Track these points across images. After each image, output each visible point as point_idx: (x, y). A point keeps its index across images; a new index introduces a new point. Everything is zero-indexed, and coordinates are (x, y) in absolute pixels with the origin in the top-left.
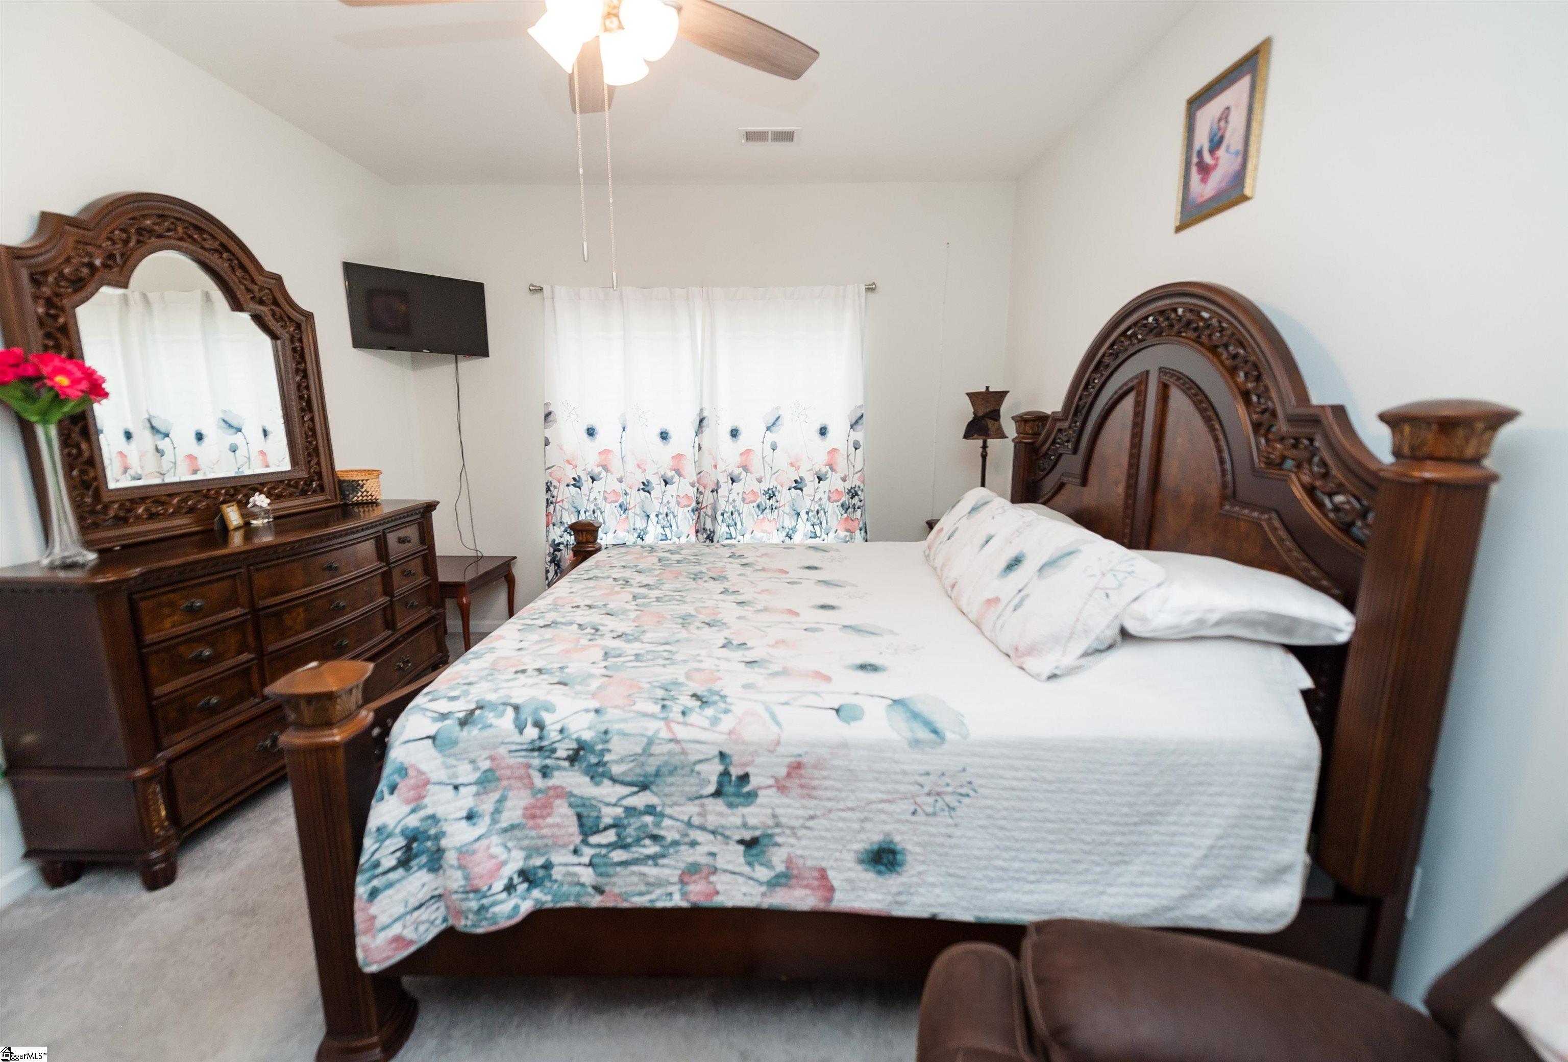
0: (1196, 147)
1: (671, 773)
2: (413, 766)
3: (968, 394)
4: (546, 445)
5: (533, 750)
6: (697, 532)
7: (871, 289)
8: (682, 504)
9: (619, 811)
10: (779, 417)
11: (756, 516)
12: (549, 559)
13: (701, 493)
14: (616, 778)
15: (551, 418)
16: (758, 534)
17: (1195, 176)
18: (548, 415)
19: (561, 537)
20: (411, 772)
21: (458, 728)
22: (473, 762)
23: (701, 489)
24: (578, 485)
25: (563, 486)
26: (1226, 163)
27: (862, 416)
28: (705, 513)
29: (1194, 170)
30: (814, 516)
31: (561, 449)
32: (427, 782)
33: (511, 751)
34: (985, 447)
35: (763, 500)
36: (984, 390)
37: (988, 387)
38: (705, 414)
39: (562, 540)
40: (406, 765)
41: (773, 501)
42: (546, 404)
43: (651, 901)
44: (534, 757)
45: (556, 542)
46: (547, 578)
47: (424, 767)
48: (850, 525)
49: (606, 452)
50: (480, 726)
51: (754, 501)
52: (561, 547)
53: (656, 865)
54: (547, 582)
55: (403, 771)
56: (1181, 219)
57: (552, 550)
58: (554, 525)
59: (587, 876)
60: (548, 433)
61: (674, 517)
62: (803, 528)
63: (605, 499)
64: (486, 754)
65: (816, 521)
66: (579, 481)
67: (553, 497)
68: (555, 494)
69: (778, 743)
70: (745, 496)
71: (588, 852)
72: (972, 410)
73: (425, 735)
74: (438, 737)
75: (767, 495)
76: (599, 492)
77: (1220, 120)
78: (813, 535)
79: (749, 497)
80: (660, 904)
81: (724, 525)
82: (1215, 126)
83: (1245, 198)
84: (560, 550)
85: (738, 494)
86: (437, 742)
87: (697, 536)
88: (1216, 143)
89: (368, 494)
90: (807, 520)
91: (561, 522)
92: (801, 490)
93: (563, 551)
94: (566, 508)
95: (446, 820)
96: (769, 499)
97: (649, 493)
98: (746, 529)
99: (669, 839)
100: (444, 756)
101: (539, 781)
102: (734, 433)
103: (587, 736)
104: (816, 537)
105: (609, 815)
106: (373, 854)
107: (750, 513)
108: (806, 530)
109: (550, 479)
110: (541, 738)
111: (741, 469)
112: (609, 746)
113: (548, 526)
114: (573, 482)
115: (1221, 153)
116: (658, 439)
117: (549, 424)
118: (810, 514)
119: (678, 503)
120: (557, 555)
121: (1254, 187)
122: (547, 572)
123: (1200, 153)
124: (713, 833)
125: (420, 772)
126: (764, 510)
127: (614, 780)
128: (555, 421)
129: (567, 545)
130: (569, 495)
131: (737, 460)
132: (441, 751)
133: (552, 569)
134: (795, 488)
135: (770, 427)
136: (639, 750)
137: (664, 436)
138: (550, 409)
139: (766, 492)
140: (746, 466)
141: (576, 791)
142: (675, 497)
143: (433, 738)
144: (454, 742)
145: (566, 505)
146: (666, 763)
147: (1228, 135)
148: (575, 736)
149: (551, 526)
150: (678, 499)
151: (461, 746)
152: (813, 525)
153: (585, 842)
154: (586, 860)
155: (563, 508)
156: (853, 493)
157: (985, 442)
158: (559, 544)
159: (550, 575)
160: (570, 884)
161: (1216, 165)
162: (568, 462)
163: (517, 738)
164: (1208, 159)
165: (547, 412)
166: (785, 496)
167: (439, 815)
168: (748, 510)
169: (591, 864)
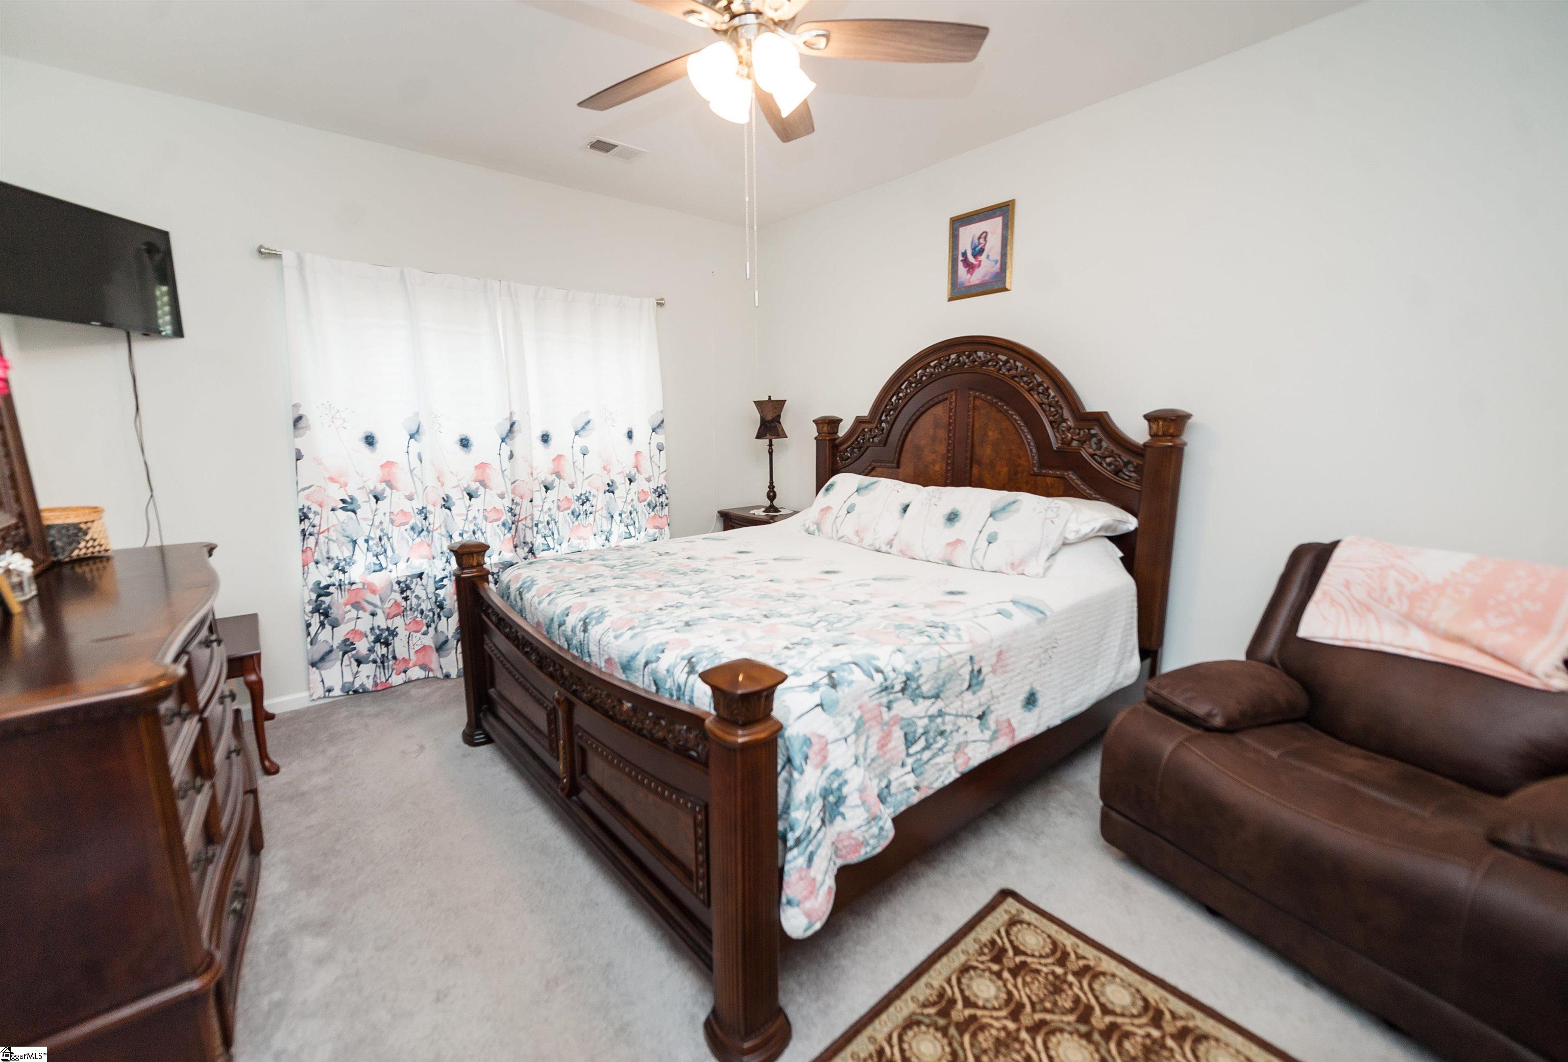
0: (961, 250)
1: (950, 680)
2: (814, 734)
3: (755, 402)
4: (297, 460)
5: (882, 691)
6: (516, 547)
7: (660, 304)
8: (490, 519)
9: (926, 721)
10: (589, 422)
11: (571, 523)
12: (309, 608)
13: (517, 504)
14: (925, 695)
15: (302, 423)
16: (575, 542)
17: (962, 270)
18: (298, 420)
19: (330, 577)
20: (814, 740)
21: (833, 691)
22: (850, 714)
23: (517, 500)
24: (350, 507)
25: (326, 512)
26: (987, 267)
27: (663, 422)
28: (525, 525)
29: (960, 264)
30: (628, 518)
31: (320, 464)
32: (827, 744)
33: (871, 697)
34: (771, 445)
35: (576, 506)
36: (767, 399)
37: (770, 397)
38: (515, 418)
39: (332, 580)
40: (808, 735)
41: (587, 506)
42: (296, 406)
43: (943, 782)
44: (882, 697)
45: (322, 585)
46: (309, 634)
47: (821, 732)
48: (659, 522)
49: (388, 465)
50: (846, 684)
51: (569, 508)
52: (332, 589)
53: (944, 753)
54: (309, 639)
55: (808, 742)
56: (951, 295)
57: (314, 596)
58: (317, 563)
59: (911, 780)
60: (300, 443)
61: (483, 534)
62: (618, 529)
63: (392, 522)
64: (856, 705)
65: (630, 521)
66: (352, 503)
67: (314, 526)
68: (316, 522)
69: (992, 641)
70: (559, 503)
71: (910, 761)
72: (759, 416)
73: (813, 705)
74: (824, 703)
75: (580, 501)
76: (385, 514)
77: (979, 238)
78: (628, 536)
79: (564, 505)
80: (947, 782)
81: (539, 536)
82: (976, 241)
83: (1005, 289)
84: (329, 594)
85: (553, 502)
86: (825, 707)
87: (516, 551)
88: (978, 252)
89: (96, 543)
90: (621, 522)
91: (328, 558)
92: (613, 492)
93: (335, 595)
94: (334, 538)
95: (846, 769)
96: (583, 504)
97: (450, 509)
98: (563, 538)
99: (948, 731)
100: (833, 717)
101: (886, 716)
102: (545, 438)
103: (909, 668)
104: (631, 537)
105: (922, 723)
106: (806, 823)
107: (566, 521)
108: (620, 532)
109: (307, 504)
110: (886, 680)
111: (554, 476)
112: (922, 672)
113: (305, 564)
114: (342, 505)
115: (983, 258)
116: (458, 448)
117: (301, 431)
118: (623, 516)
119: (486, 518)
120: (323, 602)
121: (1010, 283)
122: (309, 625)
123: (964, 254)
124: (966, 716)
125: (821, 737)
126: (578, 516)
127: (924, 698)
128: (307, 427)
129: (340, 585)
130: (336, 522)
131: (550, 466)
132: (829, 714)
133: (316, 620)
134: (609, 491)
135: (579, 431)
136: (935, 669)
137: (465, 443)
138: (301, 412)
139: (579, 498)
140: (559, 472)
141: (905, 716)
142: (481, 511)
143: (821, 705)
144: (836, 703)
145: (333, 535)
146: (948, 674)
147: (987, 249)
148: (903, 671)
149: (312, 565)
150: (486, 513)
151: (841, 704)
152: (627, 526)
153: (908, 755)
154: (909, 768)
155: (329, 540)
156: (660, 492)
157: (771, 441)
158: (327, 587)
159: (313, 630)
160: (901, 793)
161: (979, 265)
162: (331, 479)
163: (872, 685)
164: (971, 259)
165: (296, 416)
166: (600, 500)
167: (840, 768)
168: (563, 517)
169: (913, 770)
